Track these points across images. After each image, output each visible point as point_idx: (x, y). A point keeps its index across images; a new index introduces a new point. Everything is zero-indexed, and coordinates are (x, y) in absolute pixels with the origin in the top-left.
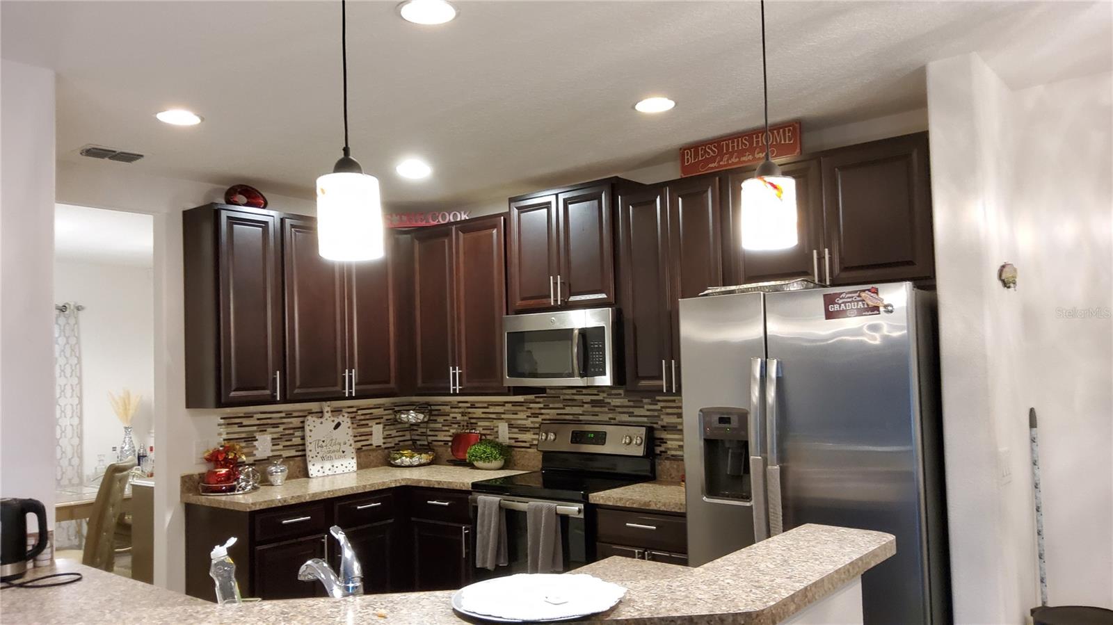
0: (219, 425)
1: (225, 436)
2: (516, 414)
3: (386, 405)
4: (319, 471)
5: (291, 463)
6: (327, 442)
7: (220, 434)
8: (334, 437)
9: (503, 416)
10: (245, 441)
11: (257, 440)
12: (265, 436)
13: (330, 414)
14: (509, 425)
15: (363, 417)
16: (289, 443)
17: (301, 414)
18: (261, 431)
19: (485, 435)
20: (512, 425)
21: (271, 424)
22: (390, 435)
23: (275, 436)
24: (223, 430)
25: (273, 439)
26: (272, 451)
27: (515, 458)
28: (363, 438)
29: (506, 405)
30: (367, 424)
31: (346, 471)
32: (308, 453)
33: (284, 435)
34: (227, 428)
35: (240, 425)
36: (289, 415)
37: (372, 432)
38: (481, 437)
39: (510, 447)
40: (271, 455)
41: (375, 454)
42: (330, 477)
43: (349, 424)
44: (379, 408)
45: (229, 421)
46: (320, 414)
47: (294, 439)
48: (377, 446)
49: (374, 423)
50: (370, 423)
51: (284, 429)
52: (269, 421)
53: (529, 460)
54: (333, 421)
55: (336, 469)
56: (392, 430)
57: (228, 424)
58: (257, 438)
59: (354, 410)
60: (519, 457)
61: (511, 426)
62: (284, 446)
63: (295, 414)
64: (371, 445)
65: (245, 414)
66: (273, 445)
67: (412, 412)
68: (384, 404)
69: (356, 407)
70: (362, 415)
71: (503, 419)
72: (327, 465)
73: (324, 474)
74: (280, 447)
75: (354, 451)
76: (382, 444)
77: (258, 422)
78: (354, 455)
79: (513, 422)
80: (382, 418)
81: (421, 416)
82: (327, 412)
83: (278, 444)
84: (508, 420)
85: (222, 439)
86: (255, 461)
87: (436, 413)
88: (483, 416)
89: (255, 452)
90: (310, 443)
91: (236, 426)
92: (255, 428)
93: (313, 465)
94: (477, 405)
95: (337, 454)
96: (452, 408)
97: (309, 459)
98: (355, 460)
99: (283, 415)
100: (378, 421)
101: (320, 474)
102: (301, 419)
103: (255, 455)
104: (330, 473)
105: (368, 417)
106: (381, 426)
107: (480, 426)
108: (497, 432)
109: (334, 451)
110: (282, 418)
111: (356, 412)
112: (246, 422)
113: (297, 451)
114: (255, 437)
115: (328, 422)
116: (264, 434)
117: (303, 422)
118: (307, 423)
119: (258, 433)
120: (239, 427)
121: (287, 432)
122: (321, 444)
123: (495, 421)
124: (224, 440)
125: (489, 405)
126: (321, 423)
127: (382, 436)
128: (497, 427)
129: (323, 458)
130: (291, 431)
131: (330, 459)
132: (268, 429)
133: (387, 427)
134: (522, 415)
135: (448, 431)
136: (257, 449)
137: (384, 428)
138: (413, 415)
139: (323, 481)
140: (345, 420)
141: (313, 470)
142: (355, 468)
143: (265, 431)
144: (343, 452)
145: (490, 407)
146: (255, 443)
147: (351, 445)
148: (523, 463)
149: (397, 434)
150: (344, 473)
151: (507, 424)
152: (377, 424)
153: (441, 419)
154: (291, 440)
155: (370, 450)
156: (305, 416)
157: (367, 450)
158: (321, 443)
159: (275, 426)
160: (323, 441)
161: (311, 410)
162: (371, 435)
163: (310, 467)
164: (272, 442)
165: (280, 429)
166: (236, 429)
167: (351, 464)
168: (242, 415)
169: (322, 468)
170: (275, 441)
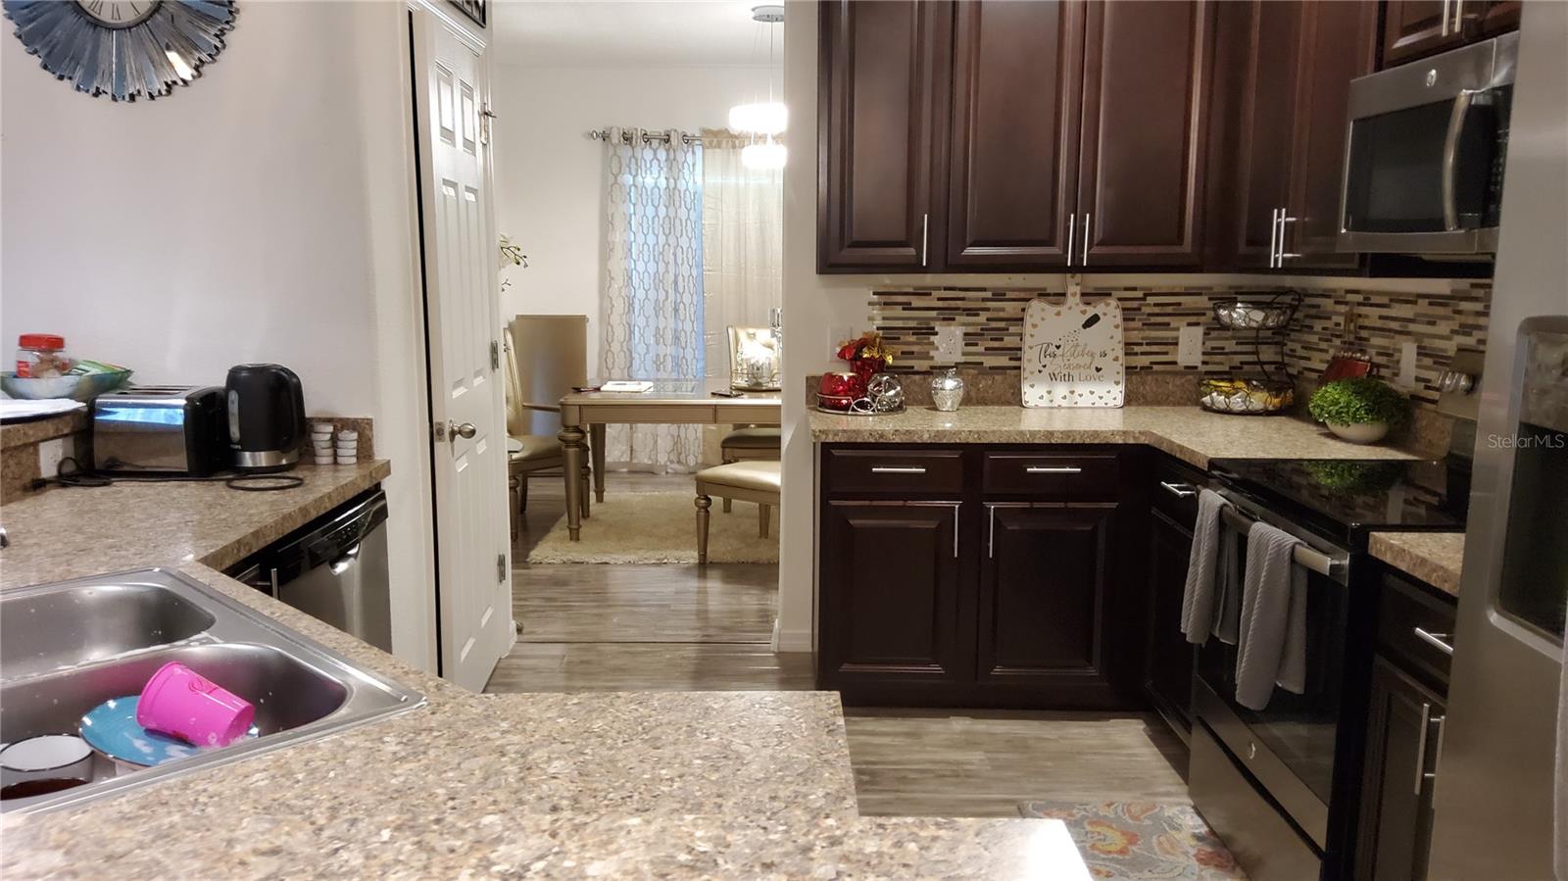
0: (870, 304)
1: (879, 323)
2: (1432, 323)
3: (1215, 290)
4: (1042, 397)
5: (998, 378)
6: (1067, 348)
7: (871, 319)
8: (1081, 342)
9: (1412, 327)
10: (913, 334)
11: (936, 334)
12: (953, 328)
13: (1078, 298)
14: (1419, 347)
15: (1157, 310)
16: (996, 344)
17: (1022, 295)
18: (944, 319)
19: (1378, 366)
20: (1424, 348)
21: (964, 310)
22: (1223, 348)
23: (970, 330)
24: (876, 312)
25: (966, 334)
26: (964, 354)
27: (1418, 425)
28: (1155, 349)
29: (1420, 301)
30: (1169, 324)
31: (1100, 403)
32: (1025, 364)
33: (987, 330)
34: (883, 309)
35: (907, 307)
36: (999, 295)
37: (1177, 338)
38: (1371, 370)
39: (1416, 399)
40: (963, 361)
41: (1178, 381)
42: (1062, 411)
43: (1119, 320)
44: (1200, 294)
45: (886, 298)
46: (1058, 297)
47: (1006, 338)
48: (1187, 367)
49: (1185, 324)
50: (1174, 322)
51: (988, 320)
52: (959, 304)
53: (1442, 432)
54: (1084, 312)
55: (1078, 399)
56: (1226, 339)
57: (885, 304)
58: (936, 329)
59: (1140, 294)
60: (1424, 423)
61: (1422, 352)
62: (986, 349)
63: (1009, 295)
64: (1175, 363)
65: (915, 289)
66: (966, 345)
67: (1239, 305)
68: (1211, 288)
69: (1142, 289)
70: (1156, 305)
71: (1408, 333)
72: (1061, 390)
73: (1051, 405)
74: (980, 349)
75: (1122, 370)
76: (1199, 365)
77: (940, 304)
78: (1122, 377)
79: (1427, 342)
80: (1204, 314)
81: (1258, 316)
82: (1074, 295)
83: (976, 345)
84: (1418, 337)
85: (875, 327)
86: (932, 367)
87: (1313, 311)
88: (1379, 324)
89: (932, 353)
90: (1031, 348)
91: (901, 307)
92: (934, 314)
93: (1032, 386)
94: (1374, 300)
95: (1084, 372)
96: (1336, 303)
97: (1024, 374)
98: (1121, 387)
99: (989, 294)
100: (1193, 319)
101: (1044, 403)
102: (1021, 304)
103: (932, 358)
104: (1064, 403)
105: (1169, 310)
106: (1199, 331)
107: (1373, 347)
108: (1398, 362)
109: (1078, 366)
110: (984, 300)
111: (1144, 299)
112: (916, 302)
113: (1011, 359)
114: (933, 328)
115: (1074, 311)
116: (949, 325)
117: (1023, 310)
118: (1029, 311)
119: (938, 323)
120: (904, 309)
121: (994, 325)
122: (1050, 351)
123: (1397, 336)
124: (878, 329)
125: (1391, 300)
126: (1058, 314)
127: (1199, 349)
128: (1400, 351)
129: (1053, 377)
130: (1002, 325)
131: (1068, 378)
132: (957, 317)
133: (1214, 334)
134: (1443, 328)
135: (1326, 351)
136: (937, 349)
137: (1205, 334)
138: (1241, 311)
139: (1050, 414)
140: (1110, 312)
141: (1032, 394)
142: (1120, 401)
143: (954, 319)
144: (1098, 370)
145: (1394, 304)
146: (932, 338)
147: (1116, 359)
148: (1429, 437)
149: (1240, 348)
150: (1093, 408)
151: (1415, 346)
152: (1189, 324)
153: (1318, 326)
154: (1002, 339)
155: (1168, 373)
156: (1028, 300)
157: (1163, 372)
158: (1052, 349)
159: (972, 312)
160: (1058, 347)
161: (1045, 289)
162: (1176, 344)
163: (1026, 388)
164: (964, 340)
165: (982, 318)
166: (898, 312)
167: (1113, 393)
168: (911, 290)
169: (1049, 392)
170: (970, 339)
